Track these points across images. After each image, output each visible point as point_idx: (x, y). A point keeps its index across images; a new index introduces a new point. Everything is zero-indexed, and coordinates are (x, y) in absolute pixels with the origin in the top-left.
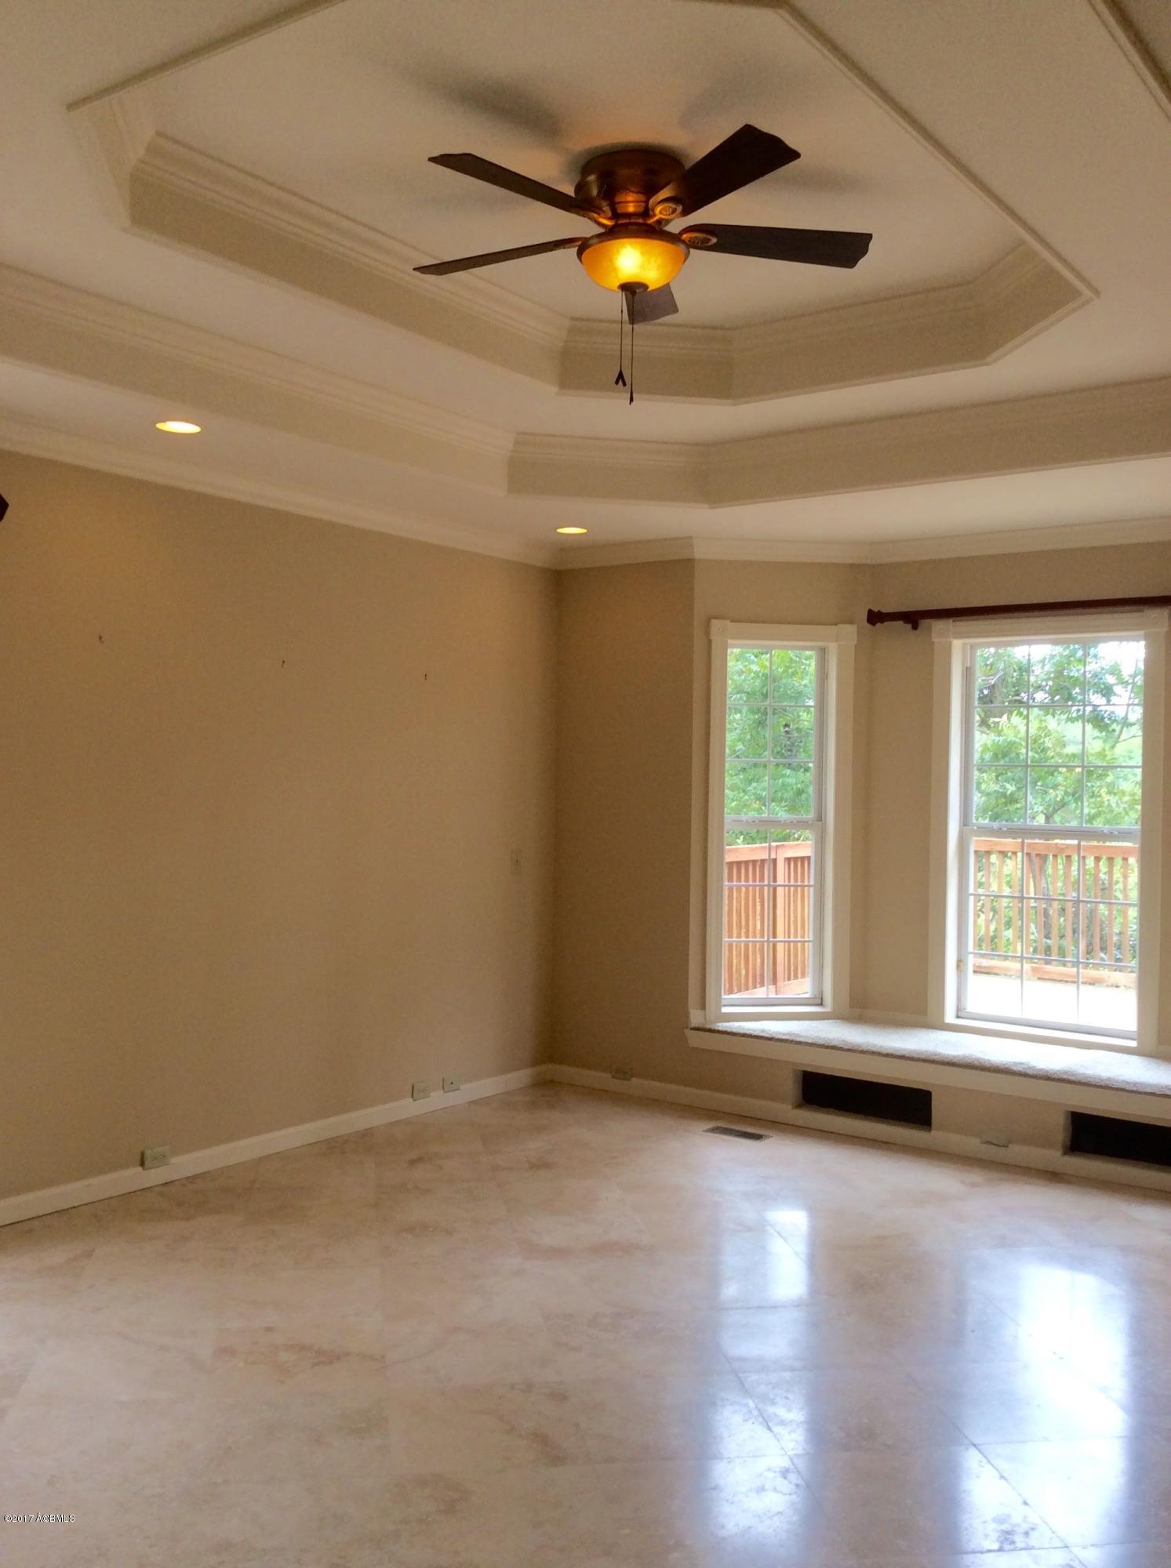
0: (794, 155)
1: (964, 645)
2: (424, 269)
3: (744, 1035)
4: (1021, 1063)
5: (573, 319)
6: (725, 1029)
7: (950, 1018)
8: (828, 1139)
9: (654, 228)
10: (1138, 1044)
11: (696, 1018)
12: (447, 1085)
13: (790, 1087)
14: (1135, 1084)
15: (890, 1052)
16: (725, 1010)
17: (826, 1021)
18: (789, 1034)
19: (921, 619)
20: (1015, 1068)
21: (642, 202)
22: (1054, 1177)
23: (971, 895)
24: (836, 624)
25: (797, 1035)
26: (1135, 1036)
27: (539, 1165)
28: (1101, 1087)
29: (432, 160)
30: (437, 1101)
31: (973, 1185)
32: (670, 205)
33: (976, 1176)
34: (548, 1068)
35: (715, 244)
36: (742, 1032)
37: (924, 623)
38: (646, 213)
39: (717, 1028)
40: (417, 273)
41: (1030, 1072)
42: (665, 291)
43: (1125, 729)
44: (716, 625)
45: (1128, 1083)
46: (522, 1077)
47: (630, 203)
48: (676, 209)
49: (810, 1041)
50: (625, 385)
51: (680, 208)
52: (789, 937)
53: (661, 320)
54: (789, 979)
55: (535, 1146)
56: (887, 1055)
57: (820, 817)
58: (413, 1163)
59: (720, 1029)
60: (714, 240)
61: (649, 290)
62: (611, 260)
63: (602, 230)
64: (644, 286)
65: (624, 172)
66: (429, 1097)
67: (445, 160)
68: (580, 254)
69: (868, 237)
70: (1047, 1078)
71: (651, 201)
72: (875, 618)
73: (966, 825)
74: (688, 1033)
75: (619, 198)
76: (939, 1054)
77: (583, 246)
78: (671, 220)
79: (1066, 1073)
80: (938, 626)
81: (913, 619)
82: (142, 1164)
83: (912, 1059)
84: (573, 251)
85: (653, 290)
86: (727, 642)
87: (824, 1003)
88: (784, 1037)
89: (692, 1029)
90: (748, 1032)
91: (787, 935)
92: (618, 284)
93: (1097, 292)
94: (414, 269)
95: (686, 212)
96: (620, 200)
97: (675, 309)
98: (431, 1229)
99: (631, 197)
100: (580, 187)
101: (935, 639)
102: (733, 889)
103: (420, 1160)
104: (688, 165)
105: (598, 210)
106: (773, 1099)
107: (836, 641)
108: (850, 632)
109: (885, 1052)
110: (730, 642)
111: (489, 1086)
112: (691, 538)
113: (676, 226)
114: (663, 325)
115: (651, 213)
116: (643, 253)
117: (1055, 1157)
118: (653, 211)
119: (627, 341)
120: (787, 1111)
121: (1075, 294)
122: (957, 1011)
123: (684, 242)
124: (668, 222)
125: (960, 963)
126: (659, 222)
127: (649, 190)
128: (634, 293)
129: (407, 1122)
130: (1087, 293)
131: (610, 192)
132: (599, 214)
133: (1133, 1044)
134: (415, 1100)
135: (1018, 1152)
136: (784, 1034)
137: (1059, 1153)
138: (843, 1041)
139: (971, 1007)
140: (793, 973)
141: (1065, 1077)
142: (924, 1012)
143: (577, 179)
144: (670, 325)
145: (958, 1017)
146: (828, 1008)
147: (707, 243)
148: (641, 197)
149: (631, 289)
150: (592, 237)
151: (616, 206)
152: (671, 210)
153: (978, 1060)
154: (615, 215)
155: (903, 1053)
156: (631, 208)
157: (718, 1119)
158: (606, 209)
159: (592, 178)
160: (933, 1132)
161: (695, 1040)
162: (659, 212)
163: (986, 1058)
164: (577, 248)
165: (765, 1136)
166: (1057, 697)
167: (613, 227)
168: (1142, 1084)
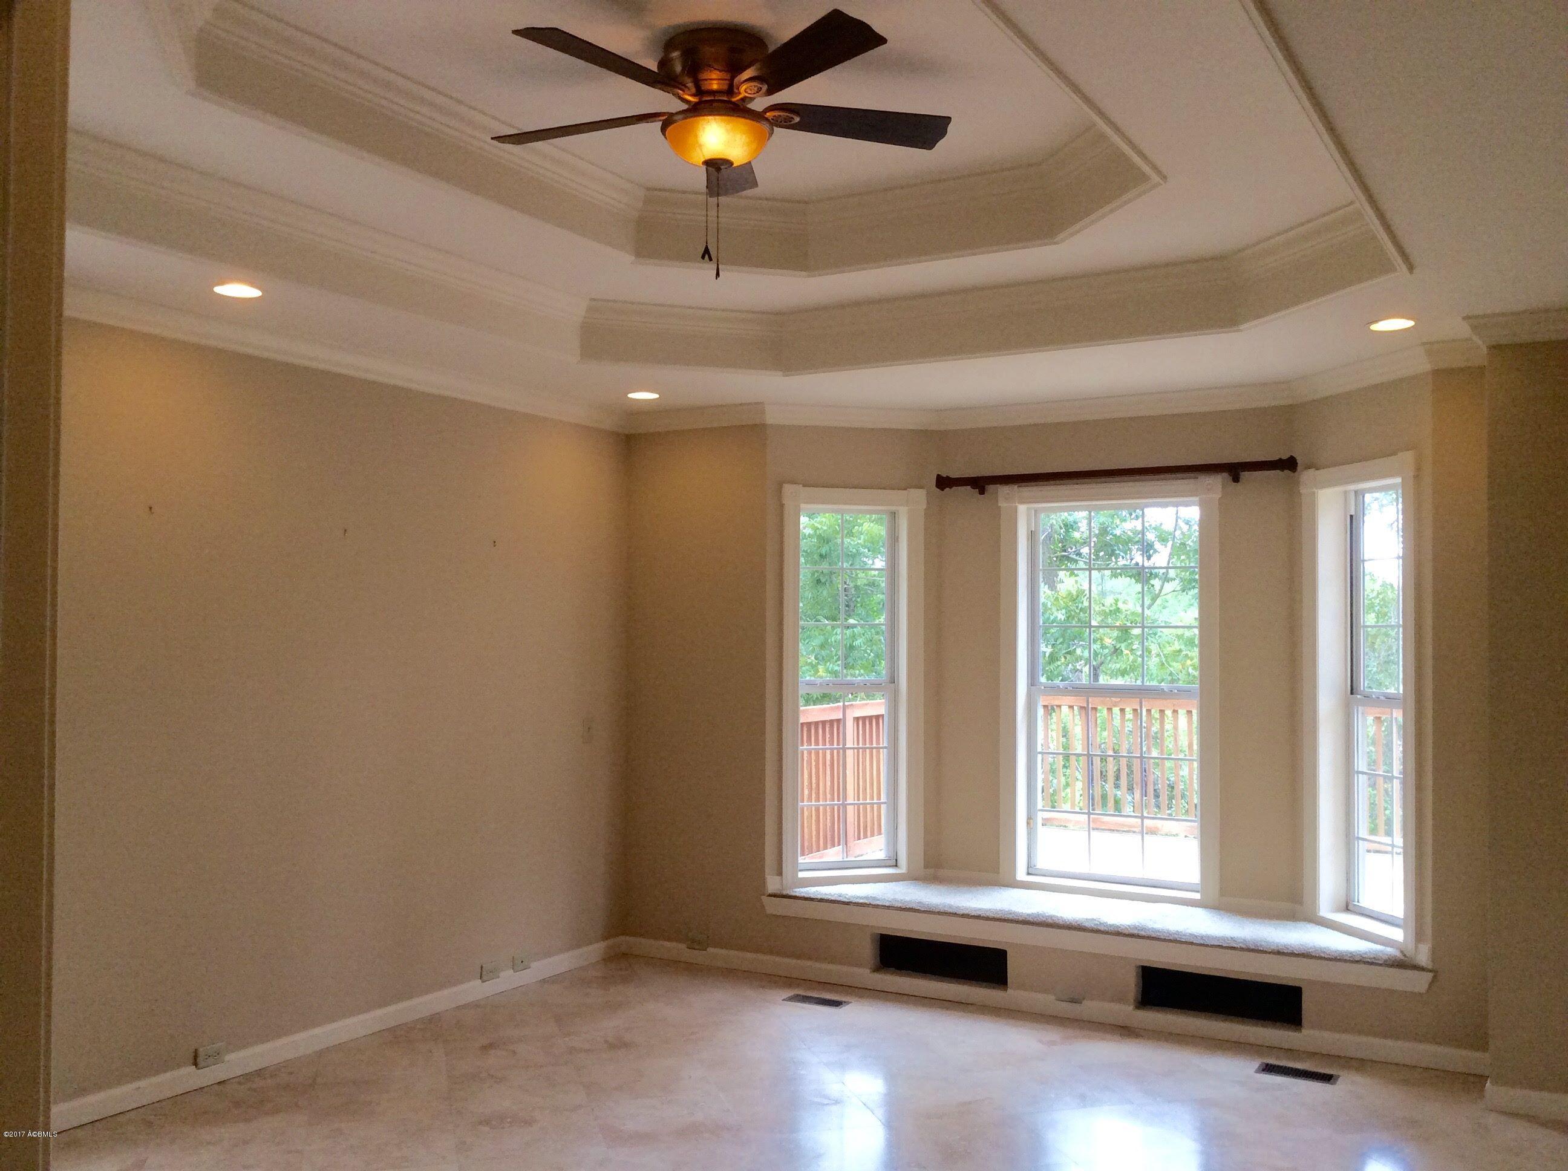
0: (881, 40)
1: (1028, 509)
2: (499, 139)
3: (821, 900)
4: (1093, 920)
5: (648, 189)
6: (802, 895)
7: (1021, 875)
8: (907, 1003)
9: (739, 106)
10: (1201, 897)
11: (773, 884)
12: (518, 964)
13: (868, 951)
14: (1202, 937)
15: (966, 912)
16: (801, 875)
17: (901, 882)
18: (866, 898)
19: (989, 485)
20: (1087, 924)
21: (726, 80)
22: (1126, 1031)
23: (1040, 753)
24: (905, 489)
25: (874, 898)
26: (1199, 888)
27: (619, 1045)
28: (1170, 941)
29: (516, 32)
30: (507, 980)
31: (1052, 1043)
32: (756, 84)
33: (1052, 1034)
34: (625, 941)
35: (799, 122)
36: (819, 897)
37: (991, 488)
38: (731, 90)
39: (794, 894)
40: (495, 142)
41: (1102, 928)
42: (748, 167)
43: (1166, 584)
44: (788, 489)
45: (1196, 936)
46: (595, 950)
47: (714, 80)
48: (761, 88)
49: (887, 904)
50: (711, 259)
51: (765, 87)
52: (859, 800)
53: (745, 193)
54: (859, 839)
55: (611, 1025)
56: (963, 916)
57: (893, 680)
58: (486, 1048)
59: (797, 894)
60: (797, 119)
61: (733, 166)
62: (696, 136)
63: (685, 107)
64: (728, 163)
65: (708, 51)
66: (499, 977)
67: (531, 34)
68: (663, 130)
69: (947, 120)
70: (1118, 933)
71: (736, 80)
72: (944, 483)
73: (1033, 686)
74: (764, 899)
75: (705, 75)
76: (1013, 913)
77: (667, 121)
78: (754, 98)
79: (1136, 928)
80: (1004, 491)
81: (980, 484)
82: (196, 1064)
83: (987, 919)
84: (658, 125)
85: (737, 167)
86: (799, 506)
87: (898, 864)
88: (861, 901)
89: (770, 895)
90: (826, 897)
91: (856, 798)
92: (703, 160)
93: (1164, 178)
94: (492, 138)
95: (770, 92)
96: (706, 77)
97: (755, 184)
98: (509, 1120)
99: (715, 75)
100: (663, 63)
101: (1002, 504)
102: (811, 752)
103: (491, 1046)
104: (772, 48)
105: (683, 86)
106: (850, 964)
107: (907, 506)
108: (919, 497)
109: (961, 912)
110: (803, 506)
111: (561, 963)
112: (762, 403)
113: (759, 104)
114: (747, 197)
115: (736, 91)
116: (727, 131)
117: (1127, 1012)
118: (738, 89)
119: (713, 213)
120: (866, 975)
121: (1143, 178)
122: (1028, 867)
123: (767, 119)
124: (752, 99)
125: (1030, 819)
126: (743, 99)
127: (734, 68)
128: (718, 170)
129: (476, 1005)
130: (1155, 178)
131: (694, 68)
132: (683, 91)
133: (1197, 896)
134: (483, 982)
135: (1092, 1008)
136: (861, 898)
137: (1131, 1008)
138: (920, 903)
139: (1041, 863)
140: (863, 832)
141: (1136, 932)
142: (996, 869)
143: (660, 55)
144: (751, 198)
145: (1028, 874)
146: (903, 869)
147: (791, 121)
148: (728, 76)
149: (715, 165)
150: (677, 113)
151: (701, 83)
152: (756, 89)
153: (1051, 917)
154: (699, 92)
155: (979, 913)
156: (715, 86)
157: (798, 986)
158: (690, 85)
159: (675, 54)
160: (1009, 991)
161: (773, 907)
162: (744, 91)
163: (1059, 915)
164: (661, 123)
165: (845, 1002)
166: (1102, 554)
167: (696, 104)
168: (1208, 937)
